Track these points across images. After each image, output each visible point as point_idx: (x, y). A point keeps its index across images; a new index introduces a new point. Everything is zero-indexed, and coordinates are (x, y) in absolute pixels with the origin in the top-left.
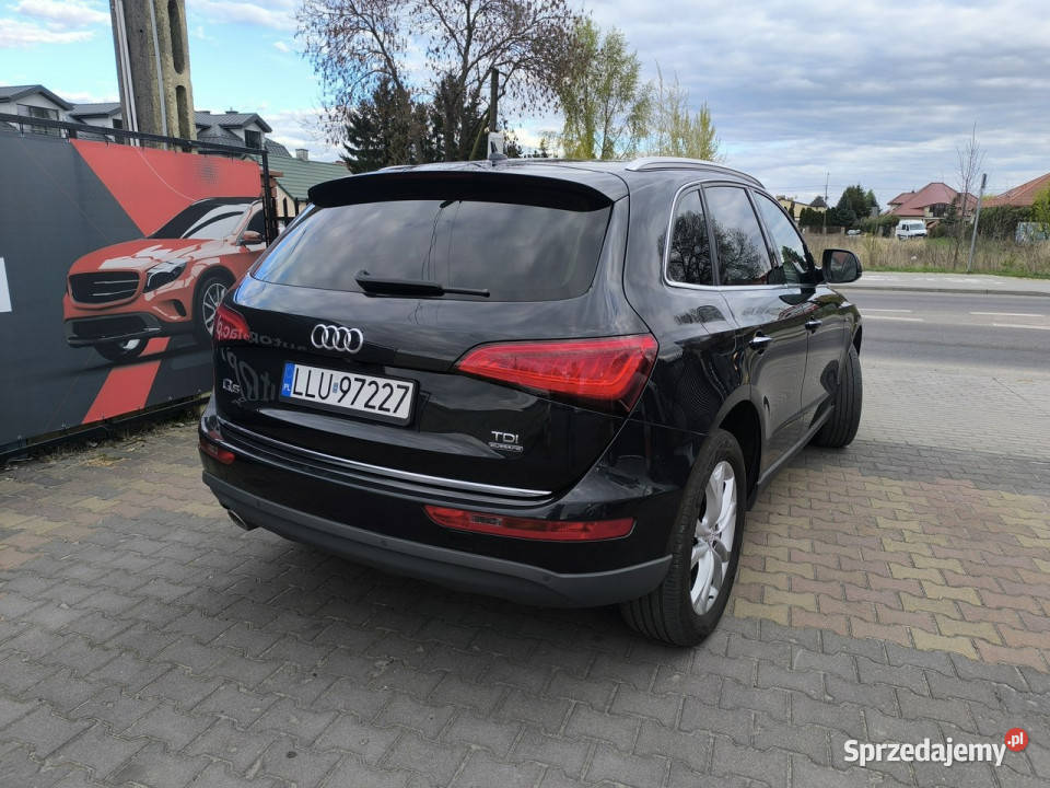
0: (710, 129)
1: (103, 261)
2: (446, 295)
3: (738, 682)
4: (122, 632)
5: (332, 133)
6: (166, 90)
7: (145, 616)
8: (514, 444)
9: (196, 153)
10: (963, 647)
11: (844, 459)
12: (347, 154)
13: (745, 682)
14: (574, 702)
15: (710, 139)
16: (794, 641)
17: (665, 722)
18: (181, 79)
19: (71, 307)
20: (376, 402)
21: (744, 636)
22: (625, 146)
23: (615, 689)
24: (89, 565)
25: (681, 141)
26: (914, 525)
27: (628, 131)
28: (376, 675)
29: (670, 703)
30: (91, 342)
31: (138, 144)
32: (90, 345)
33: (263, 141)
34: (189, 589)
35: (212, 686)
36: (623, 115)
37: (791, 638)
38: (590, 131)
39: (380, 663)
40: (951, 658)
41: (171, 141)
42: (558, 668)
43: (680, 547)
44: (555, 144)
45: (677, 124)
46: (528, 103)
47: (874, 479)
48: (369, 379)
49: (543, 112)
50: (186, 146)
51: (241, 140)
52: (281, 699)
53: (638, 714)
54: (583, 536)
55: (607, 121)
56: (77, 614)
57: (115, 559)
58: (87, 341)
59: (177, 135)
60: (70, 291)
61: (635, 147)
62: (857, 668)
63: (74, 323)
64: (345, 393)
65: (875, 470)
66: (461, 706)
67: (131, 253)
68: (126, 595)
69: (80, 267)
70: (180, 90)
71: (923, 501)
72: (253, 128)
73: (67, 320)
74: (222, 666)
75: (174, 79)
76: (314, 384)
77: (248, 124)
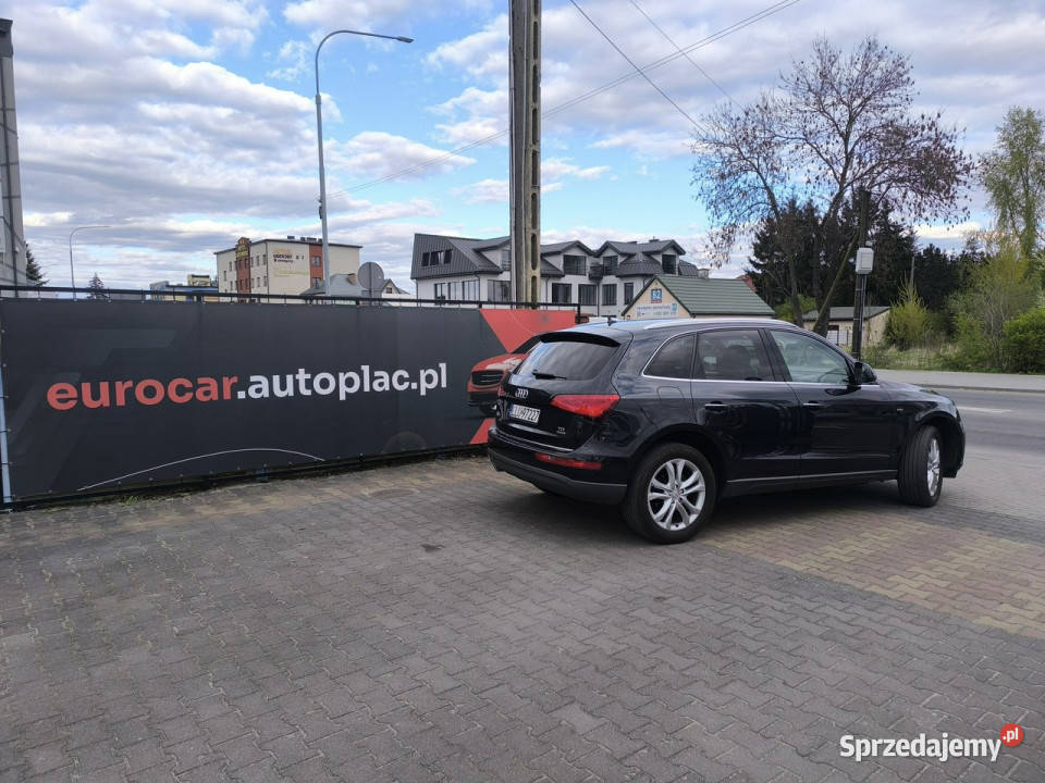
1: (487, 365)
2: (556, 378)
8: (563, 431)
12: (751, 268)
19: (471, 387)
20: (530, 417)
32: (477, 406)
33: (677, 262)
43: (636, 486)
48: (530, 409)
50: (534, 306)
51: (658, 262)
60: (472, 379)
63: (472, 395)
64: (524, 414)
67: (500, 361)
69: (476, 368)
72: (670, 252)
73: (469, 393)
76: (517, 411)
77: (665, 249)
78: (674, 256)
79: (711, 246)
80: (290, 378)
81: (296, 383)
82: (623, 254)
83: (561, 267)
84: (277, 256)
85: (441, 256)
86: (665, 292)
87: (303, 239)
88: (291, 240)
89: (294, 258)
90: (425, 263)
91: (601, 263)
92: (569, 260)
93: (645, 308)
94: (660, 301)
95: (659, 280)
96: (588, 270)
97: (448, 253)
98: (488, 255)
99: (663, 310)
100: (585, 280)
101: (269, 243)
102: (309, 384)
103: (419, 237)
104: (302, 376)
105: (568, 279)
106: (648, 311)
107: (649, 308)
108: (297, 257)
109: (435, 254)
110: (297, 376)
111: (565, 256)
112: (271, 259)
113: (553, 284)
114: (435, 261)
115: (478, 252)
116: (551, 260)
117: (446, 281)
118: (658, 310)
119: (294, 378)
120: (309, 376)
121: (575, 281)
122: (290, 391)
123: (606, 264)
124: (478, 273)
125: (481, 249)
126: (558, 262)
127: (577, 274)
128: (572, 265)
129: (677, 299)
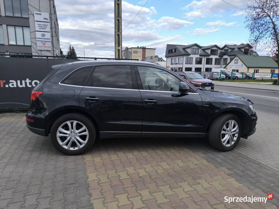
33: (250, 51)
51: (243, 51)
72: (247, 48)
77: (245, 47)
78: (249, 49)
80: (23, 82)
81: (26, 83)
82: (230, 49)
83: (210, 53)
84: (134, 52)
85: (174, 50)
86: (239, 60)
87: (141, 47)
88: (138, 48)
89: (138, 52)
90: (169, 53)
91: (223, 51)
92: (212, 51)
93: (232, 65)
94: (237, 63)
95: (238, 56)
96: (219, 53)
97: (175, 49)
98: (187, 50)
99: (238, 66)
100: (217, 57)
101: (132, 49)
102: (30, 84)
103: (168, 45)
104: (28, 81)
105: (211, 57)
106: (233, 66)
107: (234, 65)
108: (139, 52)
109: (172, 50)
110: (26, 81)
111: (211, 50)
112: (132, 52)
113: (206, 58)
114: (172, 52)
115: (184, 49)
116: (207, 51)
117: (174, 58)
118: (236, 66)
119: (25, 81)
120: (30, 81)
121: (214, 57)
122: (24, 85)
123: (225, 52)
124: (183, 55)
125: (185, 48)
126: (209, 52)
127: (215, 55)
128: (213, 52)
129: (243, 62)
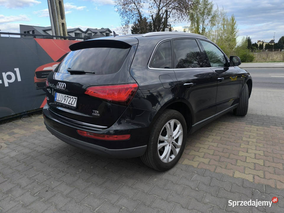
0: (234, 22)
1: (44, 68)
2: (86, 74)
3: (172, 182)
4: (26, 158)
5: (124, 32)
6: (59, 24)
7: (32, 155)
8: (97, 114)
9: (68, 40)
10: (250, 178)
11: (243, 120)
13: (174, 182)
14: (124, 184)
15: (234, 25)
16: (196, 172)
17: (146, 192)
18: (63, 21)
19: (36, 79)
20: (70, 103)
21: (182, 170)
22: (209, 29)
23: (137, 181)
24: (27, 142)
25: (225, 26)
26: (255, 140)
27: (210, 24)
28: (78, 173)
29: (150, 186)
30: (42, 88)
31: (55, 39)
32: (41, 89)
34: (45, 149)
35: (38, 173)
36: (208, 20)
37: (195, 171)
38: (198, 26)
39: (80, 170)
40: (243, 180)
41: (61, 37)
42: (124, 175)
43: (152, 143)
44: (188, 30)
45: (224, 22)
46: (177, 19)
47: (249, 126)
48: (69, 96)
49: (181, 21)
50: (65, 38)
51: (105, 35)
52: (52, 177)
53: (139, 189)
54: (116, 139)
55: (203, 22)
56: (18, 153)
57: (33, 141)
58: (40, 88)
59: (62, 35)
60: (36, 76)
61: (212, 28)
62: (211, 181)
63: (37, 84)
64: (65, 100)
65: (251, 123)
66: (94, 182)
67: (51, 66)
68: (31, 149)
69: (38, 70)
70: (63, 24)
71: (262, 133)
73: (35, 83)
74: (43, 168)
75: (61, 21)
76: (60, 98)
77: (106, 31)
78: (109, 33)
79: (122, 28)
82: (94, 33)
85: (31, 33)
91: (87, 35)
92: (76, 34)
96: (83, 37)
97: (33, 31)
98: (48, 32)
103: (21, 26)
109: (28, 32)
115: (45, 31)
116: (71, 34)
123: (89, 36)
126: (73, 35)
128: (78, 36)
